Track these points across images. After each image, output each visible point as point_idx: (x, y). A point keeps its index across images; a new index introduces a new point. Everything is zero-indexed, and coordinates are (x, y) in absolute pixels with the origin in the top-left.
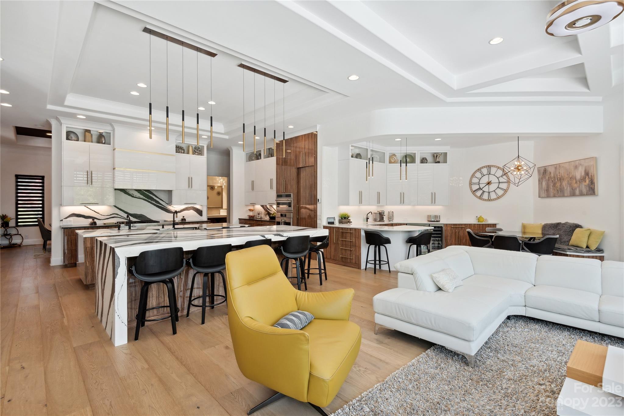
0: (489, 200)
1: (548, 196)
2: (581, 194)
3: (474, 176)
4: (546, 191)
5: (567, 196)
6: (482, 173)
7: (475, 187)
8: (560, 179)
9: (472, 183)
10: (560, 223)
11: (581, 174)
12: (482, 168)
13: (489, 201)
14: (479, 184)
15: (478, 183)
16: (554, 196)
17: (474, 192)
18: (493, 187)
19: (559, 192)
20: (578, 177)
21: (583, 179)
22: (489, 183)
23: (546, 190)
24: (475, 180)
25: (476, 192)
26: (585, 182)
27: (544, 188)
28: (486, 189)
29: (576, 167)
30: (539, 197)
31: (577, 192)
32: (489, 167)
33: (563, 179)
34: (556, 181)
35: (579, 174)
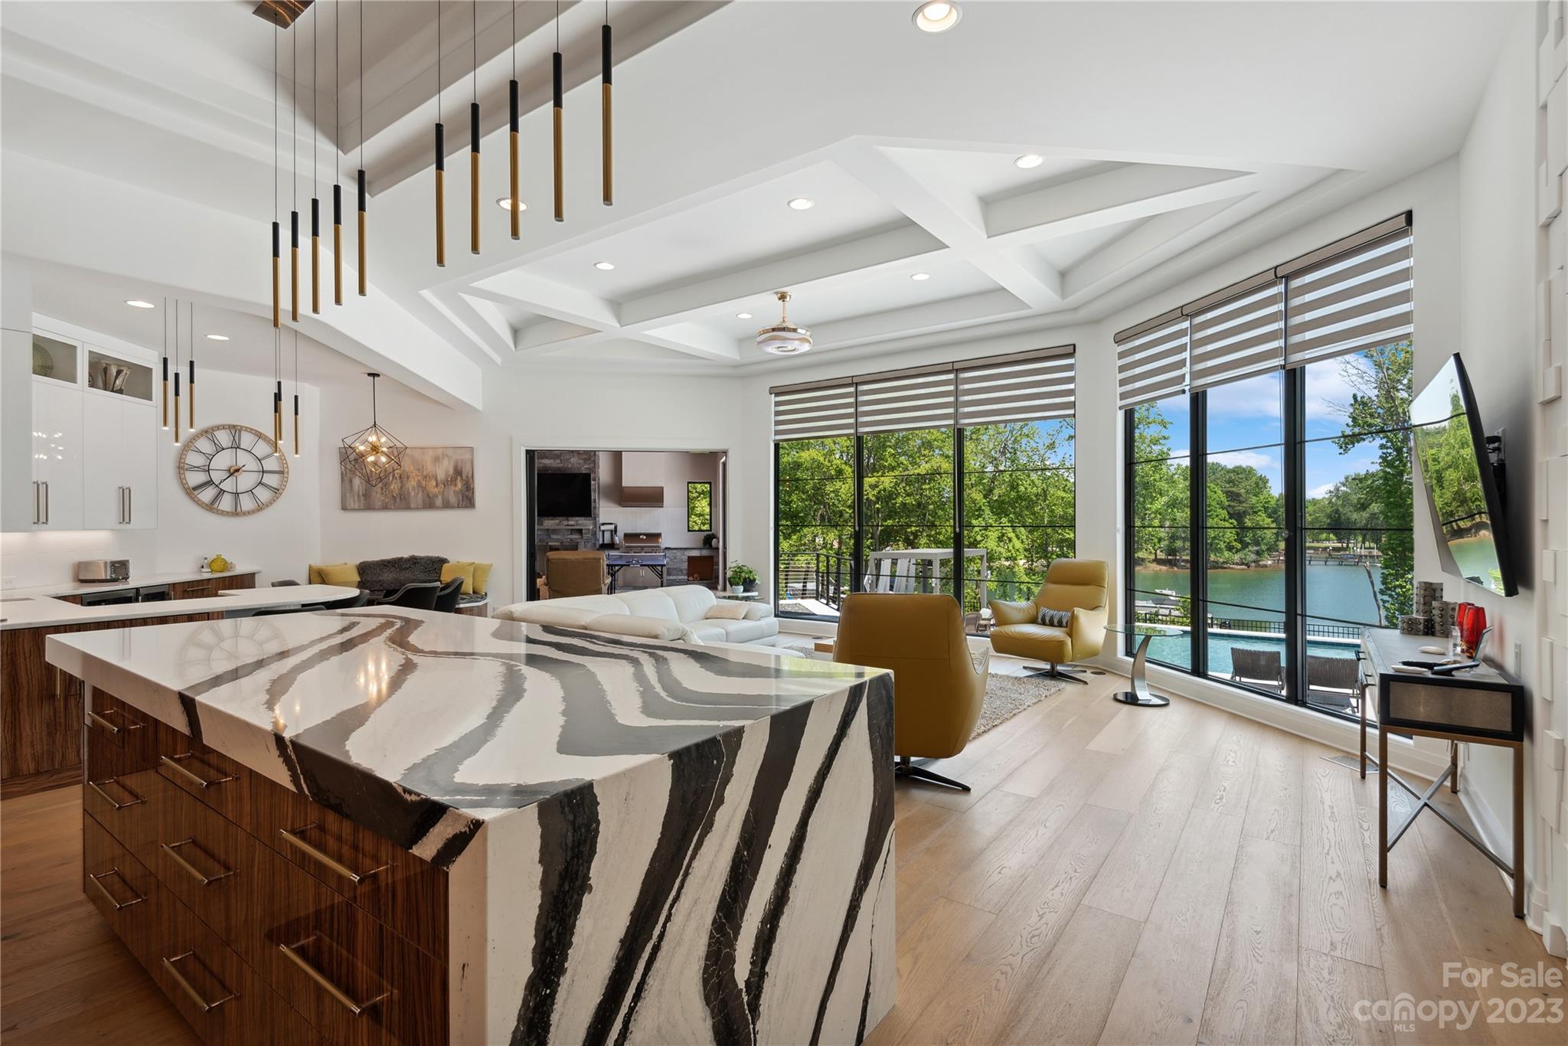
0: (236, 513)
1: (369, 507)
2: (447, 505)
3: (192, 449)
4: (362, 497)
5: (417, 509)
6: (216, 441)
7: (195, 478)
8: (400, 476)
9: (185, 466)
11: (447, 471)
12: (218, 428)
13: (237, 515)
14: (208, 471)
15: (207, 468)
16: (385, 508)
17: (192, 492)
18: (245, 481)
19: (398, 500)
20: (441, 476)
21: (450, 481)
22: (234, 472)
23: (365, 495)
24: (195, 460)
25: (200, 491)
26: (456, 485)
27: (359, 491)
28: (227, 486)
29: (437, 460)
30: (344, 508)
31: (439, 502)
32: (235, 430)
33: (408, 478)
34: (391, 478)
35: (443, 470)
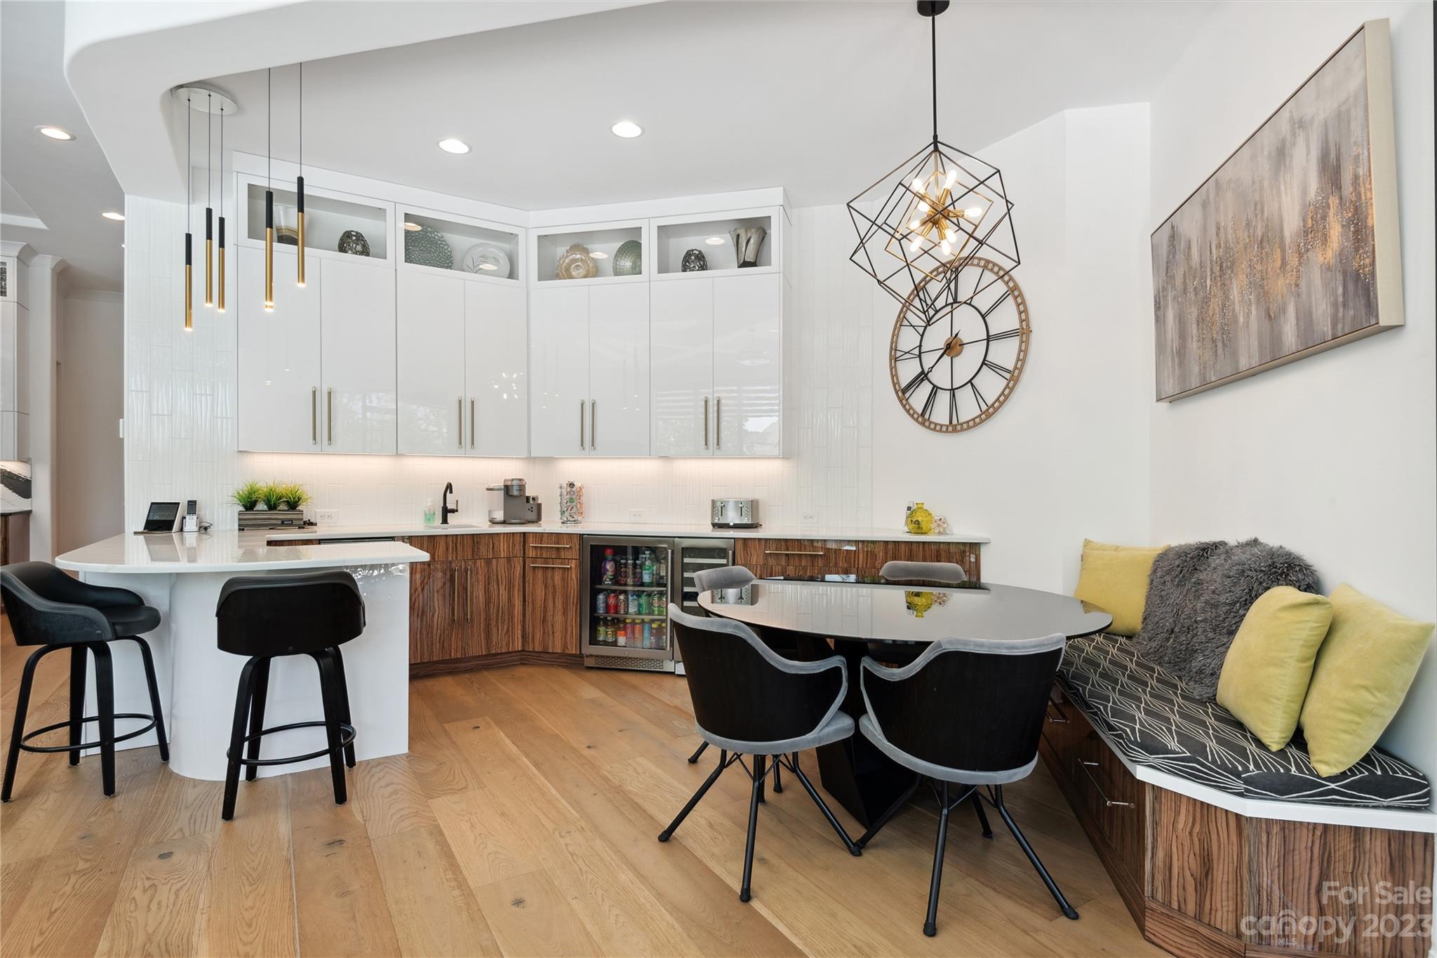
0: (954, 426)
1: (1185, 389)
2: (1308, 339)
3: (905, 323)
5: (1251, 371)
6: (928, 302)
7: (908, 371)
9: (899, 354)
10: (1223, 544)
11: (1304, 192)
12: (932, 276)
13: (955, 431)
14: (920, 356)
15: (916, 351)
16: (1204, 383)
17: (904, 394)
18: (966, 363)
19: (1220, 347)
20: (1291, 218)
21: (1315, 227)
22: (952, 347)
24: (908, 340)
25: (910, 391)
26: (1325, 239)
27: (1172, 342)
28: (942, 375)
31: (1289, 328)
32: (951, 270)
34: (1209, 283)
35: (1296, 191)
